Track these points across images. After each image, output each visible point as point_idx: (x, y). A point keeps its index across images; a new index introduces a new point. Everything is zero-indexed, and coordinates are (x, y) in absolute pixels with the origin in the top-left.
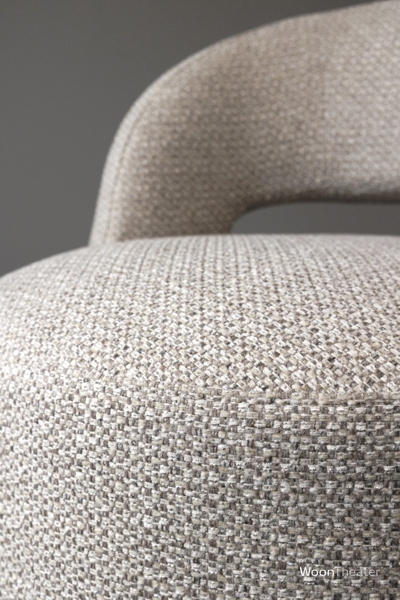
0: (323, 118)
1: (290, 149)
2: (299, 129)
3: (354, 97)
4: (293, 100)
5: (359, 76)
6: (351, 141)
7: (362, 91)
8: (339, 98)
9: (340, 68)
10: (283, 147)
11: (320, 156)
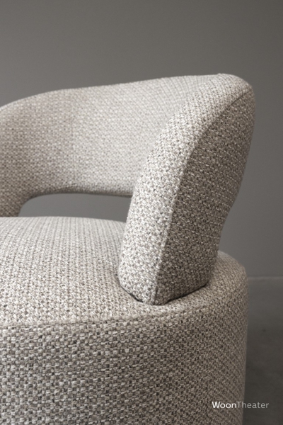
0: (72, 149)
1: (54, 164)
2: (58, 153)
3: (88, 138)
4: (55, 137)
5: (91, 127)
6: (87, 162)
7: (93, 135)
8: (80, 138)
9: (81, 121)
10: (50, 164)
11: (71, 170)
